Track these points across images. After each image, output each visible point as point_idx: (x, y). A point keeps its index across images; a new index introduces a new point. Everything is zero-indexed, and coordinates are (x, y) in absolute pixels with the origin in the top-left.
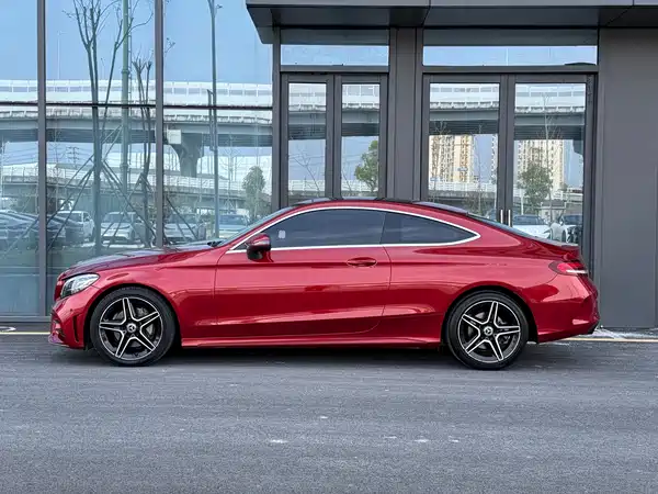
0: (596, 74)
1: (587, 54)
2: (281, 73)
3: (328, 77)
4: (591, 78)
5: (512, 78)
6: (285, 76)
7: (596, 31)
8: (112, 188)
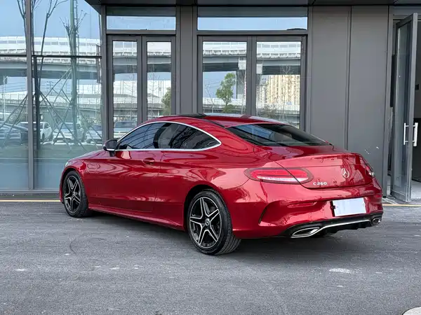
0: (307, 35)
1: (301, 23)
2: (107, 35)
3: (137, 37)
4: (305, 38)
5: (254, 38)
6: (109, 37)
7: (307, 8)
8: (46, 105)
